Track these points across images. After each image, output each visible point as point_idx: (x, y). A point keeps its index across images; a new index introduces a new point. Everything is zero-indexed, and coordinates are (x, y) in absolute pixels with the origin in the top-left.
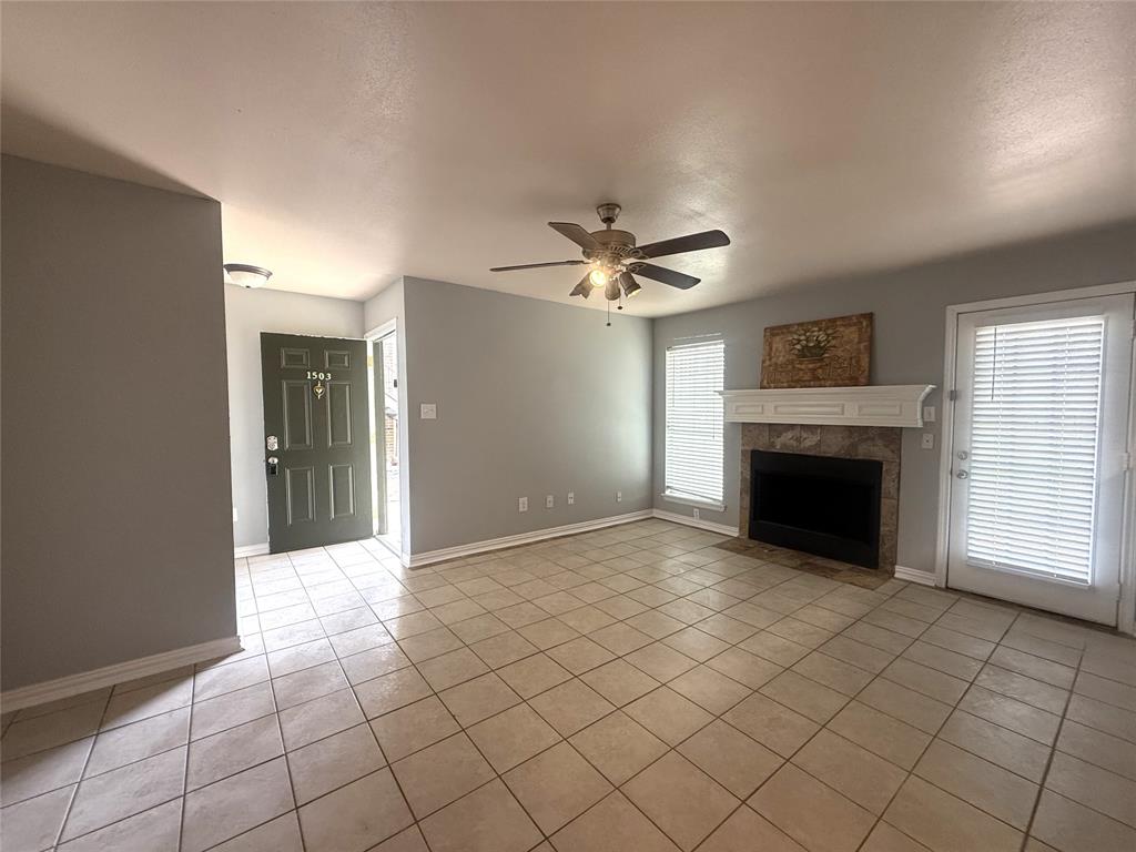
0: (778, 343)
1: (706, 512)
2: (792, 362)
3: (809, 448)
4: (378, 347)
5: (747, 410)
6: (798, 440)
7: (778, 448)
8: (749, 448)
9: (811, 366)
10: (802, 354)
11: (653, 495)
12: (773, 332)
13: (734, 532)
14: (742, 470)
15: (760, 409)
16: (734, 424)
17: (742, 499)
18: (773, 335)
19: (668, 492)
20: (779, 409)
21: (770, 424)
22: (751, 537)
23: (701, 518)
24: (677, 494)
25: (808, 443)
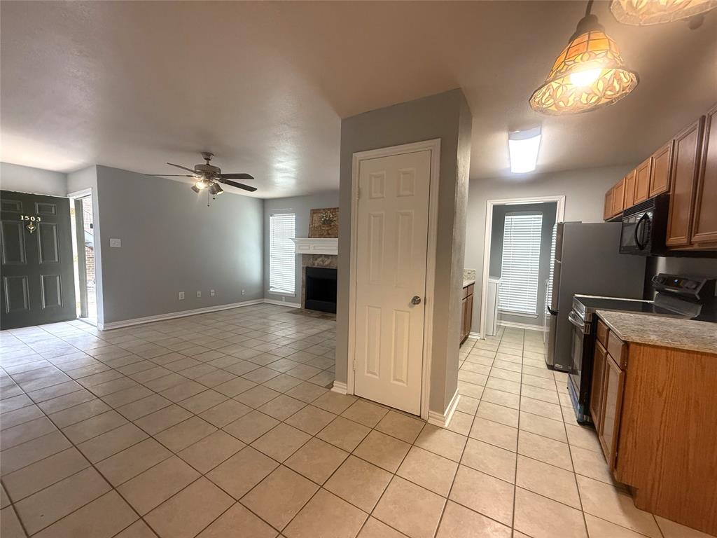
0: (316, 217)
1: (287, 298)
2: (320, 226)
3: (327, 265)
4: (79, 203)
5: (303, 248)
6: (323, 261)
7: (316, 266)
8: (305, 266)
9: (327, 228)
10: (324, 223)
11: (263, 291)
12: (314, 211)
13: (299, 306)
14: (302, 276)
15: (308, 248)
16: (299, 254)
17: (302, 290)
18: (314, 213)
19: (271, 290)
20: (316, 248)
21: (313, 255)
22: (306, 308)
23: (286, 301)
24: (276, 290)
25: (326, 263)
